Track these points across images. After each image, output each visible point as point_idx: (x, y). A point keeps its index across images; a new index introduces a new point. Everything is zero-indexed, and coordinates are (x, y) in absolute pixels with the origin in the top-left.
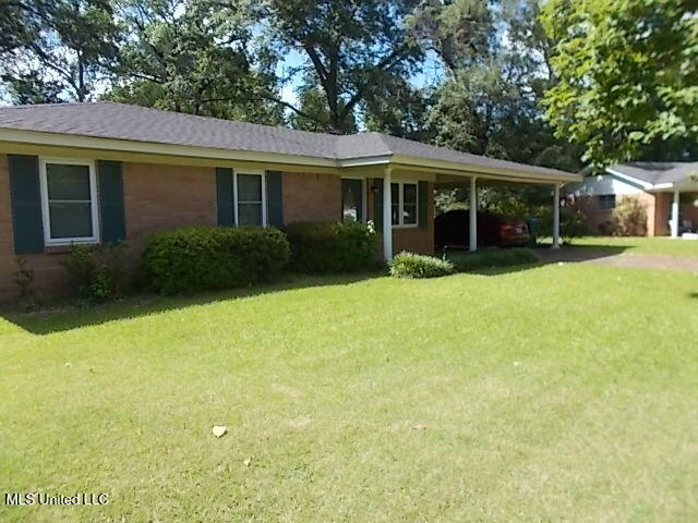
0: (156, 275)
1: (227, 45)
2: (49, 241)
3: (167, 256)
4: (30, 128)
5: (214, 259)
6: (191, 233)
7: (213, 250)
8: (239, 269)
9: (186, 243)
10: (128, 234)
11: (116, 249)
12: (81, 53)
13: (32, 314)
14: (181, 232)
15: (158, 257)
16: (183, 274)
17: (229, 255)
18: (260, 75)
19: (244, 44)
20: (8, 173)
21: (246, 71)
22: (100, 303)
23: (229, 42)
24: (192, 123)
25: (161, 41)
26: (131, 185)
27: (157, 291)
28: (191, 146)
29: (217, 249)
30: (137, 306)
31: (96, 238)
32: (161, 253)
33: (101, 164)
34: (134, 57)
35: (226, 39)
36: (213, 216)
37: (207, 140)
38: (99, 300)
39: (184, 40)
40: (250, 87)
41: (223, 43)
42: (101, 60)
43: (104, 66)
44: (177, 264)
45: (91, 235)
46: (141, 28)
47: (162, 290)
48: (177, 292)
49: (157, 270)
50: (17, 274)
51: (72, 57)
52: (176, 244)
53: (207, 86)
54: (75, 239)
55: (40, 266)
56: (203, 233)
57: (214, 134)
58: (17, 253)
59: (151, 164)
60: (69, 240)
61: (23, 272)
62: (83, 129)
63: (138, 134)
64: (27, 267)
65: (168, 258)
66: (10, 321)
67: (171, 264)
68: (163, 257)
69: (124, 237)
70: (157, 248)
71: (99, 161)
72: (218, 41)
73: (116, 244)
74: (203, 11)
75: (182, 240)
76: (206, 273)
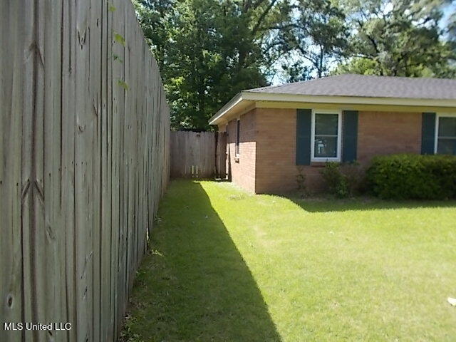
0: (377, 185)
1: (422, 26)
2: (313, 159)
3: (386, 173)
4: (310, 93)
5: (421, 177)
6: (404, 158)
7: (419, 171)
8: (439, 187)
9: (400, 165)
10: (358, 157)
11: (352, 165)
12: (323, 47)
13: (303, 200)
14: (397, 157)
15: (380, 173)
16: (395, 186)
17: (432, 175)
18: (448, 42)
19: (436, 22)
20: (296, 120)
21: (436, 41)
22: (341, 198)
23: (424, 23)
24: (403, 83)
25: (375, 31)
26: (363, 125)
27: (376, 195)
28: (406, 99)
29: (422, 170)
30: (363, 204)
31: (338, 159)
32: (382, 171)
33: (346, 113)
34: (355, 44)
35: (422, 21)
36: (418, 147)
37: (416, 93)
38: (340, 197)
39: (391, 27)
40: (439, 53)
41: (419, 25)
42: (334, 49)
43: (336, 53)
44: (392, 179)
45: (336, 156)
46: (361, 25)
47: (380, 195)
48: (390, 198)
49: (378, 181)
50: (297, 176)
51: (317, 50)
52: (393, 165)
53: (405, 56)
54: (329, 158)
55: (309, 173)
56: (412, 159)
57: (421, 89)
58: (297, 164)
59: (376, 112)
60: (326, 158)
61: (301, 175)
62: (337, 92)
63: (370, 93)
64: (303, 173)
65: (386, 174)
66: (294, 202)
67: (387, 178)
68: (383, 173)
69: (356, 159)
70: (378, 167)
71: (345, 111)
72: (414, 23)
73: (352, 162)
74: (406, 4)
75: (396, 162)
76: (413, 186)
